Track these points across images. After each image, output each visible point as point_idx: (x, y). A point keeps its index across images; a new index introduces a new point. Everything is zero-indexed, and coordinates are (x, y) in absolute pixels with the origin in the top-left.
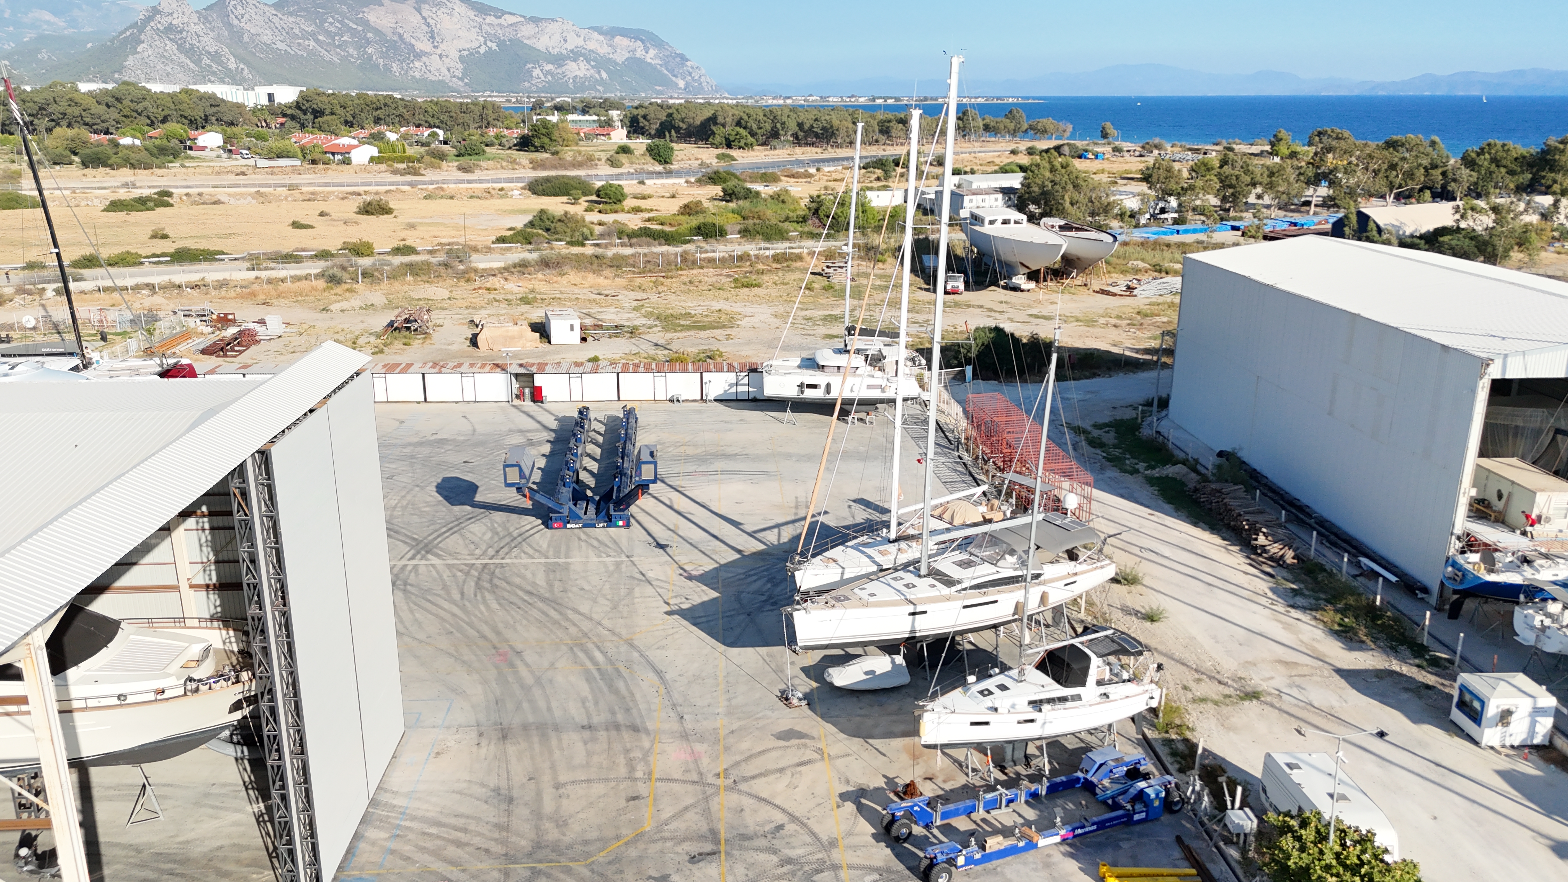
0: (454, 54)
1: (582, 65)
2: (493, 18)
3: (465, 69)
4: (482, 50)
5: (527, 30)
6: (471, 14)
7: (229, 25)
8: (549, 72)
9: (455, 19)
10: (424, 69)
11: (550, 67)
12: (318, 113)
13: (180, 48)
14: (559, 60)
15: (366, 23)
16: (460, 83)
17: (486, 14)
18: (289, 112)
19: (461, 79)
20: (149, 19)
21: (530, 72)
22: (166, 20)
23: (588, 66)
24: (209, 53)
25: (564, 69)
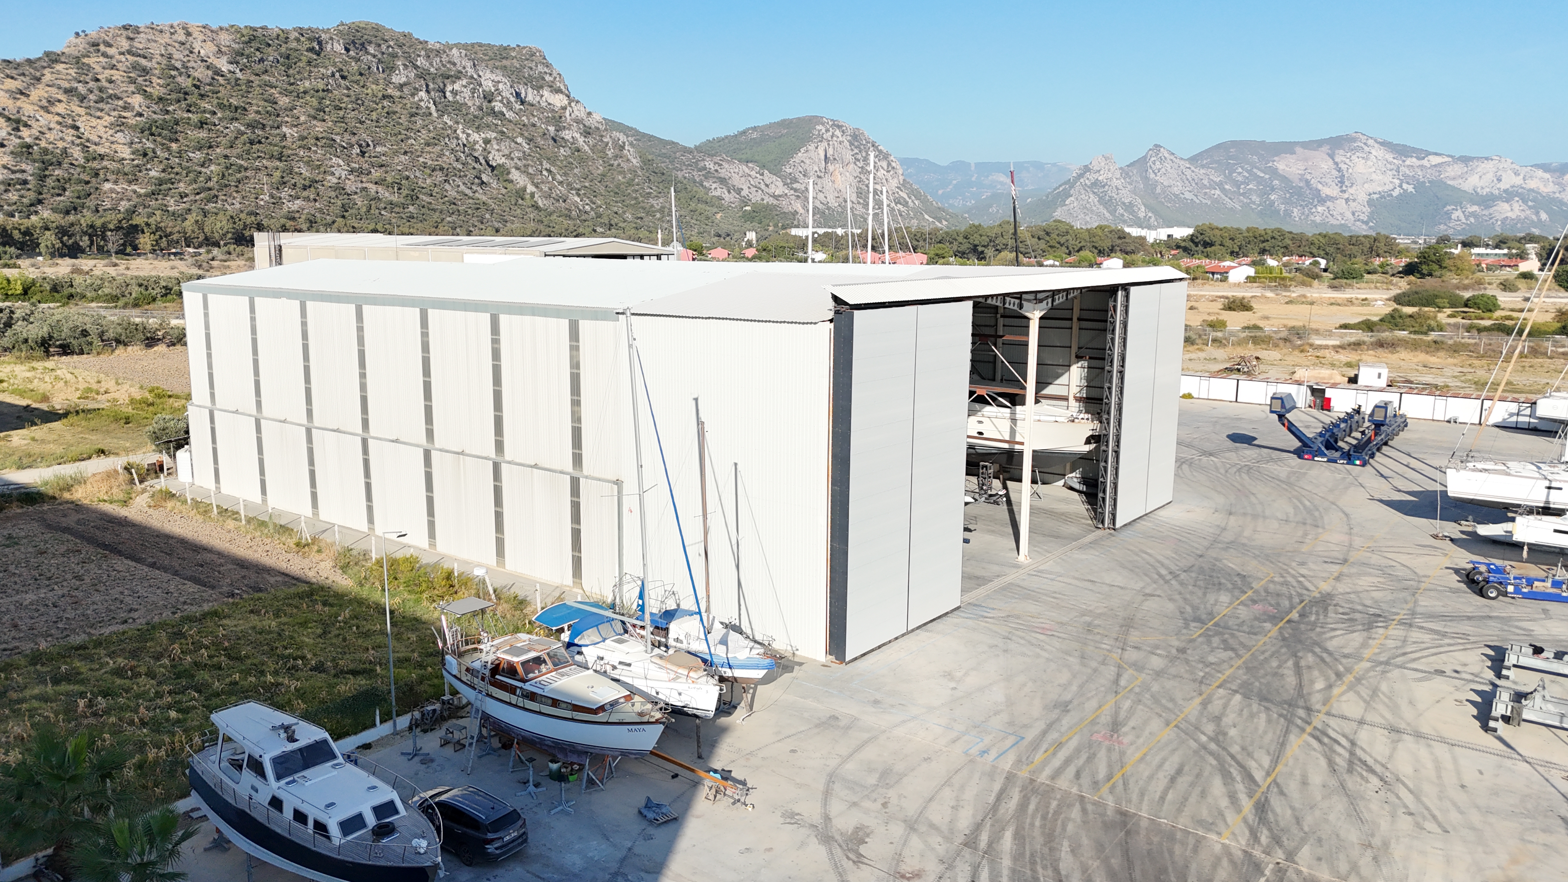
0: (1363, 197)
1: (1516, 206)
2: (1414, 160)
3: (1372, 213)
4: (1396, 193)
5: (1454, 171)
6: (1390, 157)
7: (1147, 178)
8: (1473, 214)
9: (1370, 163)
10: (1326, 213)
11: (1475, 208)
12: (1207, 244)
13: (1101, 200)
14: (1487, 201)
15: (1274, 172)
16: (1364, 227)
17: (1406, 157)
18: (1183, 244)
19: (1366, 223)
20: (1081, 176)
21: (1448, 215)
22: (1092, 177)
23: (1524, 207)
24: (1124, 203)
25: (1491, 210)
